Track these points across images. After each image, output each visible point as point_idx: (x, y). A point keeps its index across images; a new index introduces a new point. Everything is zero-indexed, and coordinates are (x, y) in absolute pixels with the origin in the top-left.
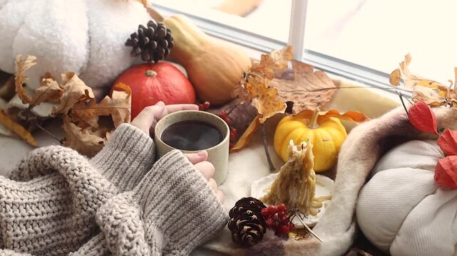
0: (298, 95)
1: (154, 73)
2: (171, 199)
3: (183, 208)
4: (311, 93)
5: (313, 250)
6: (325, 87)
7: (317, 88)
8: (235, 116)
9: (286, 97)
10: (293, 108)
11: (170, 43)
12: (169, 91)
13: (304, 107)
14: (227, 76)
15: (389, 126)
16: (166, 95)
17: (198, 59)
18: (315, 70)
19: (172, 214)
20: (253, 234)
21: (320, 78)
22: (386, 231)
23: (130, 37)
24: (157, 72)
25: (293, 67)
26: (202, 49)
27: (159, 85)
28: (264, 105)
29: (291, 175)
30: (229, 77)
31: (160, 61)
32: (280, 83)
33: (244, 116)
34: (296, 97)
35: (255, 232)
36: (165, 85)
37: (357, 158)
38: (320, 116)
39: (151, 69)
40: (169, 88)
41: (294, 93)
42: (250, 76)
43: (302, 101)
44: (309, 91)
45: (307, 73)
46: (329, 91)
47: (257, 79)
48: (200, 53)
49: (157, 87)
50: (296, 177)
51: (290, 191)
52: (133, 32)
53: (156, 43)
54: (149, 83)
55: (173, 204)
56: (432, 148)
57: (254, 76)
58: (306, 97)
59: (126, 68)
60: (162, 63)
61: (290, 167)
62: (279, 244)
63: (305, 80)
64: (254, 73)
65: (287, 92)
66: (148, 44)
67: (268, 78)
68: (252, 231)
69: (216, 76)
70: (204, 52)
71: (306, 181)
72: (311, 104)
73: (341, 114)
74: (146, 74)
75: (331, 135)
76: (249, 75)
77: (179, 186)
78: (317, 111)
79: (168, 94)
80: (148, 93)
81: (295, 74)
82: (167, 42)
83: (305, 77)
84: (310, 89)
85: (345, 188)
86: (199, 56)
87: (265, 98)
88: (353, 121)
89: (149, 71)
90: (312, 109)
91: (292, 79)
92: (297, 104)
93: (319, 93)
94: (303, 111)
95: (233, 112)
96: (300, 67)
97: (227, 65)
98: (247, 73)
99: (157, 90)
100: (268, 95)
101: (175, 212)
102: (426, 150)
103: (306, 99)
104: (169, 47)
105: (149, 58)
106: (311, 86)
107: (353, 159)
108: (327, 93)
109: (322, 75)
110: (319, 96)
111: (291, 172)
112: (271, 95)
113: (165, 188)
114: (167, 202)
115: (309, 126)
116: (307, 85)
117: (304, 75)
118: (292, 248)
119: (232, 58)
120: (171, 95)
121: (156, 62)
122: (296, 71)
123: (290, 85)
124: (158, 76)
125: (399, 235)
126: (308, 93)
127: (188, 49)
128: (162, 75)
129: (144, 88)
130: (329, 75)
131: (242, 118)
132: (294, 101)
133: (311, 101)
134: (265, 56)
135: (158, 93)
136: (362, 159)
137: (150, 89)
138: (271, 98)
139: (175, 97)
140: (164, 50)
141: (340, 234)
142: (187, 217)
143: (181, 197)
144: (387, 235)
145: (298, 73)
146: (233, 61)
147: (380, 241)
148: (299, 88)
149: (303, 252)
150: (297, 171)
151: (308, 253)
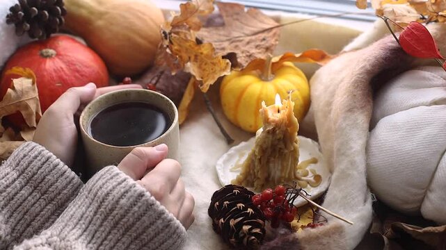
0: (238, 43)
1: (51, 51)
2: (98, 222)
3: (115, 231)
4: (253, 37)
5: (337, 236)
6: (267, 27)
7: (256, 30)
8: (164, 85)
9: (223, 49)
10: (239, 60)
11: (62, 9)
12: (78, 71)
13: (250, 56)
14: (141, 36)
15: (381, 60)
16: (75, 76)
17: (100, 23)
18: (246, 10)
19: (103, 241)
20: (255, 234)
21: (255, 18)
22: (414, 191)
23: (9, 12)
24: (54, 49)
25: (220, 10)
26: (102, 9)
27: (63, 66)
28: (200, 67)
29: (273, 147)
30: (145, 38)
31: (53, 35)
32: (209, 32)
33: (175, 83)
34: (236, 47)
35: (258, 231)
36: (70, 64)
37: (355, 107)
38: (273, 63)
39: (46, 47)
40: (77, 67)
41: (232, 41)
42: (173, 34)
43: (246, 48)
44: (248, 35)
45: (237, 14)
46: (274, 31)
47: (182, 36)
48: (101, 15)
49: (62, 68)
50: (279, 146)
51: (271, 165)
52: (12, 4)
53: (46, 12)
54: (51, 65)
55: (102, 229)
56: (434, 76)
57: (177, 33)
58: (248, 43)
59: (12, 52)
60: (57, 37)
61: (270, 136)
62: (291, 239)
63: (238, 23)
64: (177, 30)
65: (222, 41)
66: (36, 17)
67: (195, 29)
68: (254, 231)
69: (129, 39)
70: (106, 13)
71: (293, 149)
72: (258, 51)
73: (298, 55)
74: (42, 55)
75: (294, 84)
76: (170, 34)
77: (106, 204)
78: (270, 59)
79: (77, 74)
80: (52, 78)
81: (225, 18)
82: (58, 8)
83: (237, 20)
84: (248, 32)
85: (351, 148)
86: (100, 19)
87: (199, 58)
88: (312, 61)
89: (44, 51)
90: (262, 56)
91: (223, 25)
92: (241, 55)
93: (262, 36)
94: (252, 62)
95: (161, 80)
96: (228, 8)
97: (138, 23)
98: (167, 31)
99: (63, 73)
100: (202, 53)
101: (105, 239)
102: (430, 80)
103: (248, 46)
104: (62, 15)
105: (41, 34)
106: (248, 30)
107: (350, 110)
108: (271, 34)
109: (257, 14)
110: (264, 39)
111: (272, 141)
112: (205, 52)
113: (90, 209)
114: (95, 227)
115: (263, 77)
116: (242, 28)
117: (235, 17)
118: (310, 240)
119: (144, 14)
120: (82, 76)
121: (48, 36)
122: (224, 14)
123: (222, 33)
124: (58, 55)
125: (430, 191)
126: (248, 39)
127: (84, 12)
128: (62, 53)
129: (45, 74)
130: (265, 12)
131: (173, 85)
132: (236, 52)
133: (257, 47)
134: (185, 5)
135: (65, 77)
136: (362, 108)
137: (54, 74)
138: (207, 56)
139: (86, 77)
140: (58, 20)
141: (360, 208)
142: (123, 243)
143: (110, 218)
144: (416, 195)
145: (227, 16)
146: (145, 17)
147: (407, 203)
148: (235, 34)
149: (325, 241)
150: (279, 140)
151: (331, 241)
